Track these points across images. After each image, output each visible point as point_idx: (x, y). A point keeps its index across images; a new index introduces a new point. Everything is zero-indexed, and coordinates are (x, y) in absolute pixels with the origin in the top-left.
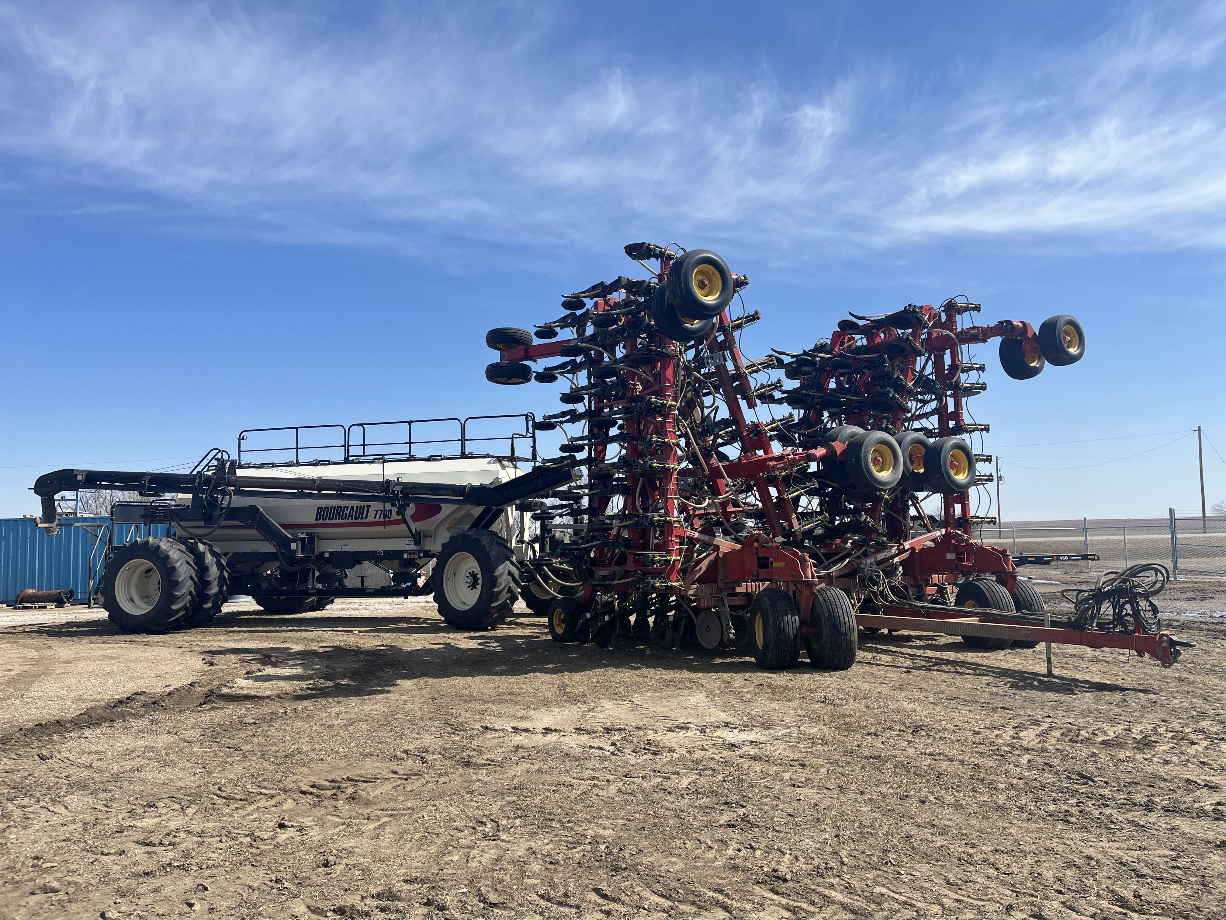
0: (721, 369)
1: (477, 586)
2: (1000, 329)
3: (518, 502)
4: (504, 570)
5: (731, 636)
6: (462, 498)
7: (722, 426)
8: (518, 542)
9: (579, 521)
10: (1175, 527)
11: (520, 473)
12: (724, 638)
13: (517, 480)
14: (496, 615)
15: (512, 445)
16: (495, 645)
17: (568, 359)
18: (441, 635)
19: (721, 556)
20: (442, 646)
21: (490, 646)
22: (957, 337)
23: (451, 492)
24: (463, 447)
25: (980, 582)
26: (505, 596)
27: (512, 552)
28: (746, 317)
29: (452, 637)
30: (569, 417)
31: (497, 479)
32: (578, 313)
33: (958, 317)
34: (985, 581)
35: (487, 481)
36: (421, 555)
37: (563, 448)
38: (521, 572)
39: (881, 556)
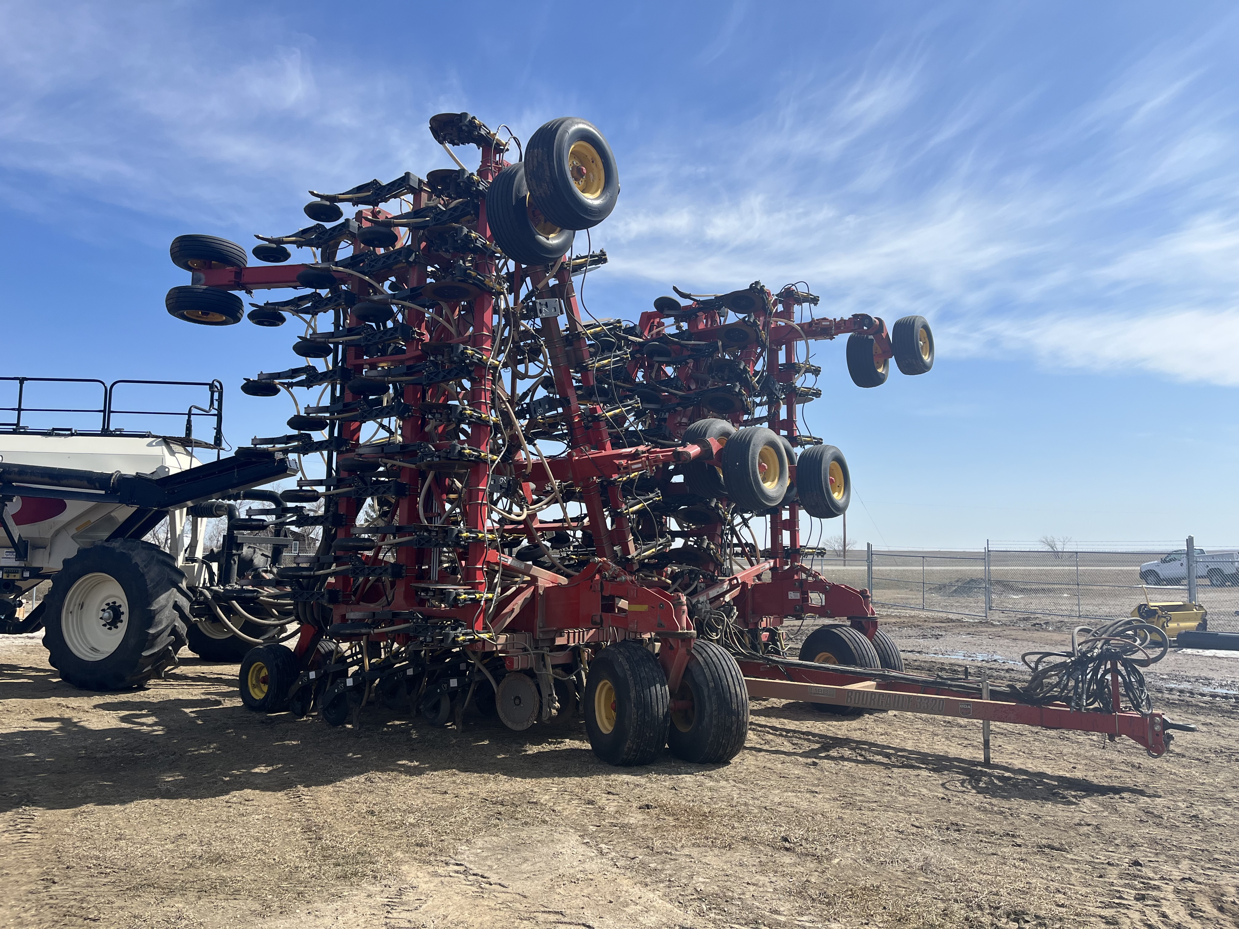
0: (550, 323)
1: (119, 624)
2: (855, 323)
3: (190, 504)
4: (168, 602)
5: (554, 711)
6: (103, 492)
7: (547, 407)
8: (187, 560)
9: (282, 533)
10: (872, 561)
11: (196, 464)
12: (544, 714)
13: (191, 471)
14: (149, 668)
15: (189, 422)
16: (151, 720)
17: (309, 291)
18: (53, 700)
19: (541, 592)
20: (56, 725)
21: (143, 724)
22: (802, 328)
23: (86, 483)
24: (106, 421)
25: (839, 629)
26: (165, 640)
27: (180, 573)
28: (592, 256)
29: (74, 705)
30: (303, 377)
31: (163, 468)
32: (328, 225)
33: (796, 308)
34: (844, 628)
35: (147, 470)
36: (27, 574)
37: (294, 422)
38: (192, 603)
39: (713, 593)
